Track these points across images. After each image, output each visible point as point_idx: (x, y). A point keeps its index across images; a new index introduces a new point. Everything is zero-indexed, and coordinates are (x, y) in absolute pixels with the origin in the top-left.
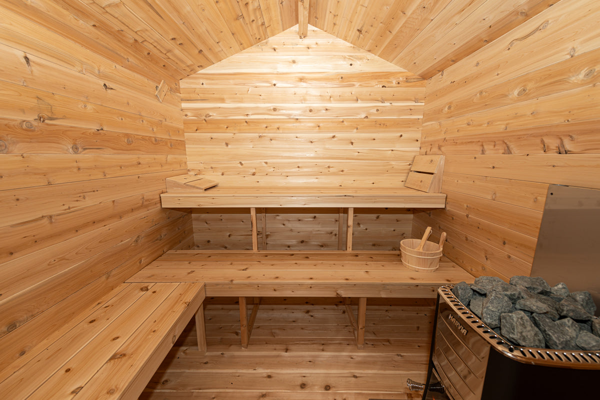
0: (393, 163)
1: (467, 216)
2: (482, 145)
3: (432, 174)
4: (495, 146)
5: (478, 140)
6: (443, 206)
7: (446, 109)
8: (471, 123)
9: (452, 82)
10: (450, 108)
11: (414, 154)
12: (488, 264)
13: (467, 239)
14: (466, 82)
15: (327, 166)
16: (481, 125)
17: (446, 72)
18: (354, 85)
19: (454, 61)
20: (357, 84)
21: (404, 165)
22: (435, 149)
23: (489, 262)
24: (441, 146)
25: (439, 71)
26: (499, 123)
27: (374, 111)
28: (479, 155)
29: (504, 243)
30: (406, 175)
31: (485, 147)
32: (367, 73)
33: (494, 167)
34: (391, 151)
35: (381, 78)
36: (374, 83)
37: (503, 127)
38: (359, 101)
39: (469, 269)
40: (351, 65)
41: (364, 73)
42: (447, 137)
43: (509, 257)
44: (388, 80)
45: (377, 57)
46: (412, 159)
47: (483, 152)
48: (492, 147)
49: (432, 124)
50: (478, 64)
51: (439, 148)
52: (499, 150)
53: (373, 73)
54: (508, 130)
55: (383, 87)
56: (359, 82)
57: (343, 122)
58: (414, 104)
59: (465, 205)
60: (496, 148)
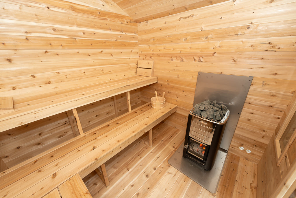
0: (131, 64)
1: (168, 84)
2: (172, 58)
3: (151, 69)
4: (177, 58)
5: (169, 55)
6: (157, 82)
7: (152, 40)
8: (165, 48)
9: (153, 28)
10: (154, 40)
11: (137, 60)
12: (178, 99)
13: (169, 92)
14: (161, 29)
15: (102, 70)
16: (170, 50)
17: (149, 22)
18: (107, 20)
19: (154, 18)
20: (109, 19)
21: (134, 65)
22: (148, 58)
23: (178, 98)
24: (151, 56)
25: (145, 21)
26: (178, 50)
27: (119, 37)
28: (170, 61)
29: (183, 91)
30: (136, 69)
31: (173, 58)
32: (112, 13)
33: (177, 66)
34: (129, 59)
35: (119, 18)
36: (116, 20)
37: (180, 51)
38: (111, 30)
39: (171, 102)
40: (103, 5)
41: (110, 13)
42: (154, 53)
43: (185, 95)
44: (123, 20)
45: (115, 4)
46: (137, 62)
47: (172, 60)
48: (176, 59)
49: (144, 46)
50: (166, 23)
51: (151, 57)
52: (178, 60)
53: (115, 14)
54: (181, 53)
55: (121, 23)
56: (110, 18)
57: (105, 42)
58: (134, 35)
59: (167, 80)
60: (177, 59)
